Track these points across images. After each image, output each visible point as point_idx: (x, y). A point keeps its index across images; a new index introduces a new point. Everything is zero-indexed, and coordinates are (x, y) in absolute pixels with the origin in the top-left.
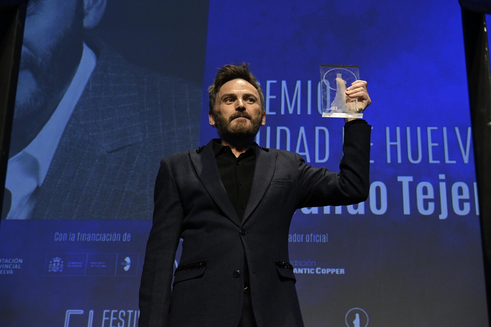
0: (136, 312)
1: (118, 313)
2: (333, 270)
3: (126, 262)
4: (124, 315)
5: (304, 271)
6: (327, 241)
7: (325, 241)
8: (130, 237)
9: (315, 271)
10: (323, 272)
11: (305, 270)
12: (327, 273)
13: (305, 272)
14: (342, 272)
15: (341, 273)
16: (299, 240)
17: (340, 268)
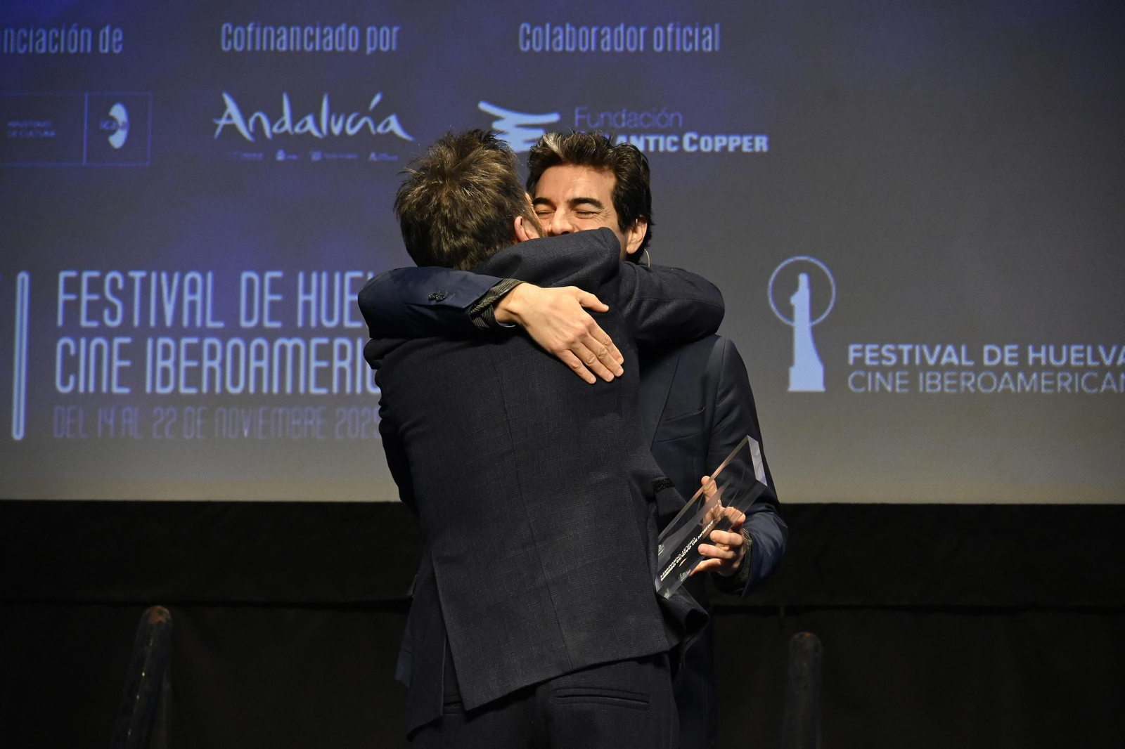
0: (154, 276)
1: (101, 279)
2: (735, 141)
3: (113, 119)
4: (120, 285)
5: (647, 143)
6: (717, 48)
7: (710, 49)
8: (120, 38)
9: (680, 143)
11: (652, 139)
12: (717, 149)
13: (652, 148)
14: (761, 147)
15: (757, 149)
16: (632, 44)
17: (756, 132)
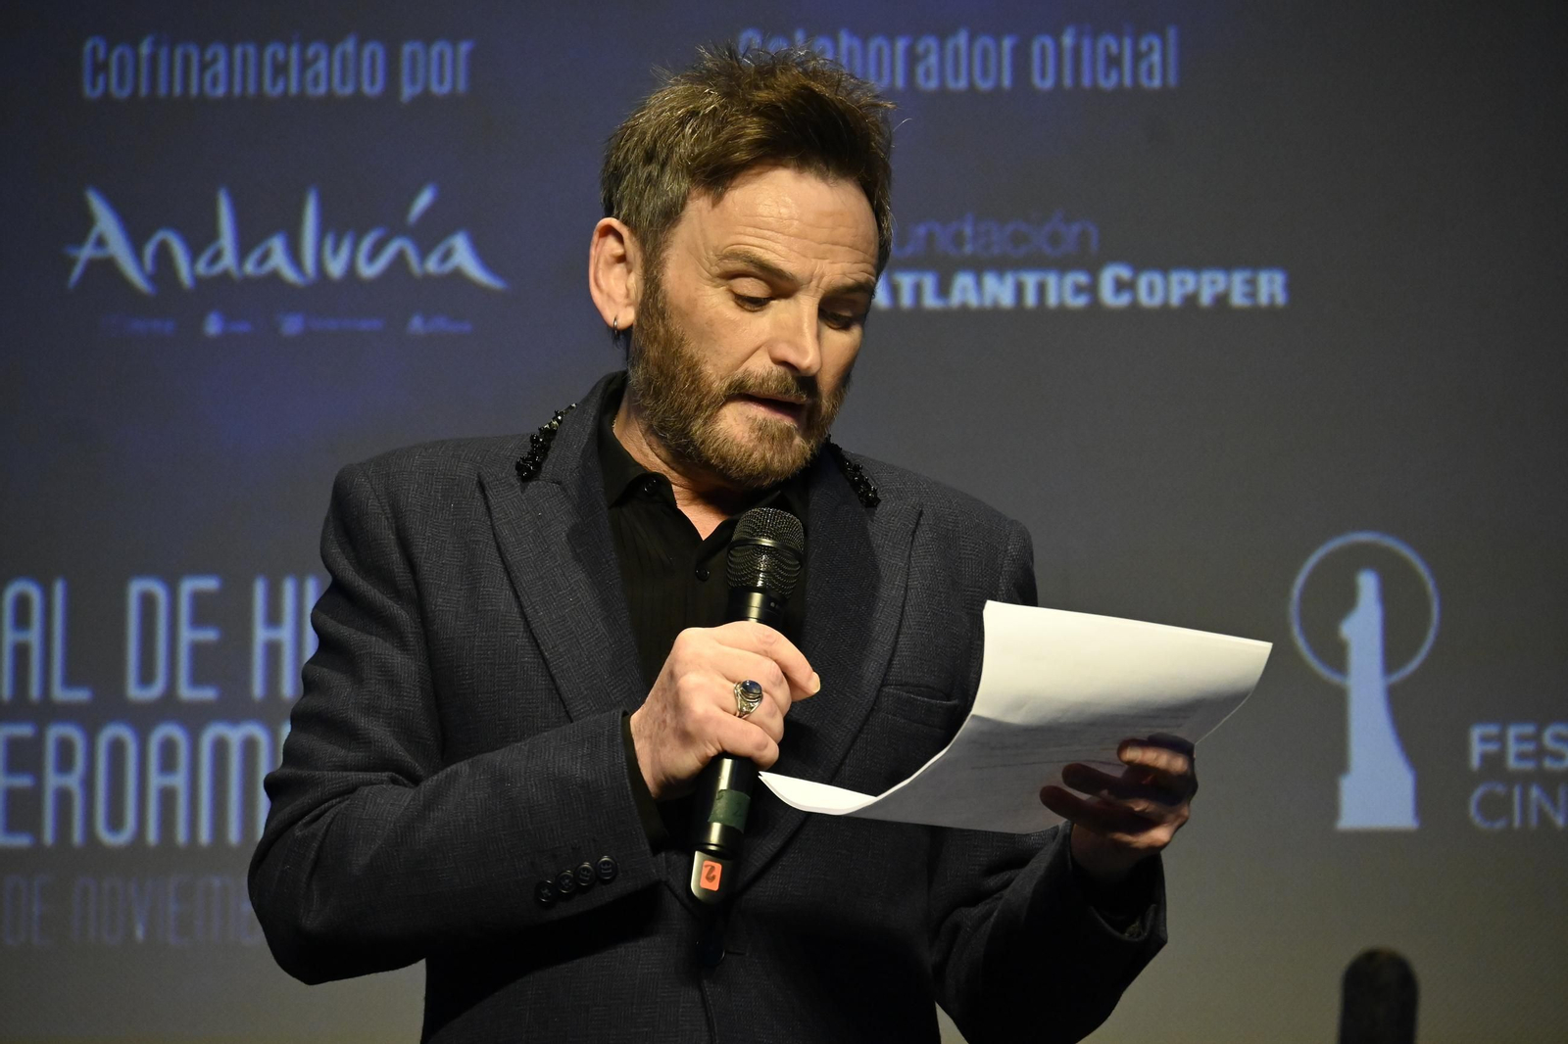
2: (1213, 283)
5: (1019, 290)
6: (1172, 80)
7: (1157, 83)
9: (1092, 289)
10: (1144, 298)
11: (1030, 280)
12: (1175, 300)
13: (1030, 299)
14: (1272, 297)
15: (1263, 299)
16: (985, 74)
17: (1255, 262)
